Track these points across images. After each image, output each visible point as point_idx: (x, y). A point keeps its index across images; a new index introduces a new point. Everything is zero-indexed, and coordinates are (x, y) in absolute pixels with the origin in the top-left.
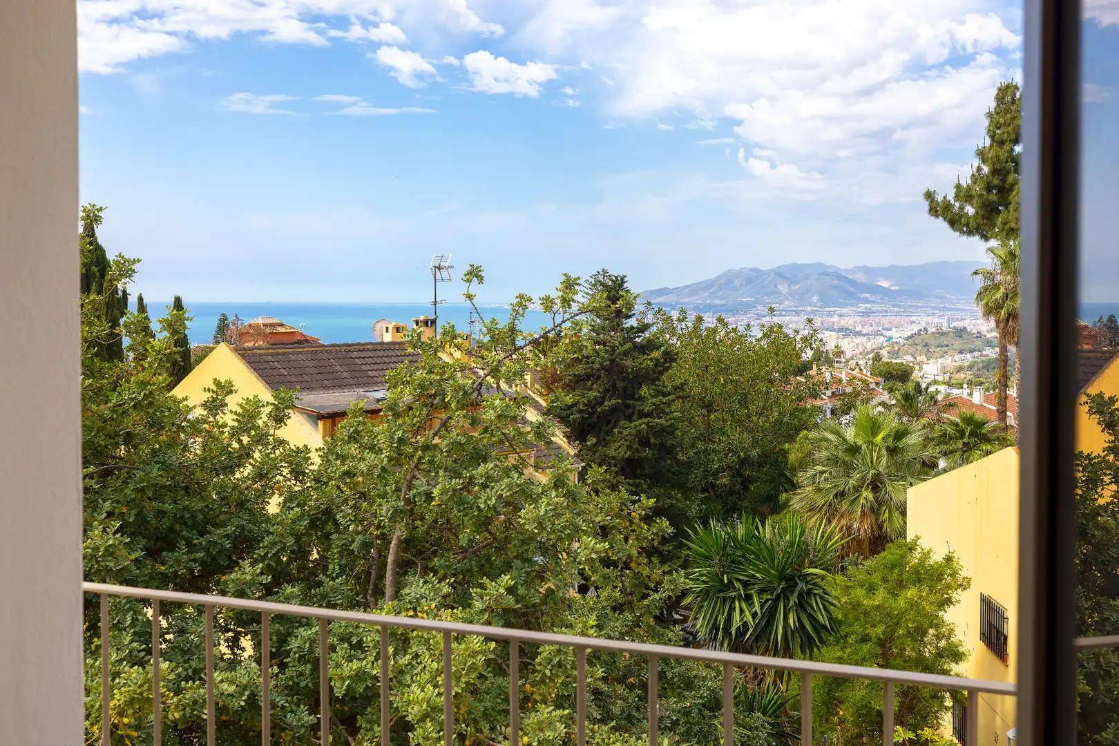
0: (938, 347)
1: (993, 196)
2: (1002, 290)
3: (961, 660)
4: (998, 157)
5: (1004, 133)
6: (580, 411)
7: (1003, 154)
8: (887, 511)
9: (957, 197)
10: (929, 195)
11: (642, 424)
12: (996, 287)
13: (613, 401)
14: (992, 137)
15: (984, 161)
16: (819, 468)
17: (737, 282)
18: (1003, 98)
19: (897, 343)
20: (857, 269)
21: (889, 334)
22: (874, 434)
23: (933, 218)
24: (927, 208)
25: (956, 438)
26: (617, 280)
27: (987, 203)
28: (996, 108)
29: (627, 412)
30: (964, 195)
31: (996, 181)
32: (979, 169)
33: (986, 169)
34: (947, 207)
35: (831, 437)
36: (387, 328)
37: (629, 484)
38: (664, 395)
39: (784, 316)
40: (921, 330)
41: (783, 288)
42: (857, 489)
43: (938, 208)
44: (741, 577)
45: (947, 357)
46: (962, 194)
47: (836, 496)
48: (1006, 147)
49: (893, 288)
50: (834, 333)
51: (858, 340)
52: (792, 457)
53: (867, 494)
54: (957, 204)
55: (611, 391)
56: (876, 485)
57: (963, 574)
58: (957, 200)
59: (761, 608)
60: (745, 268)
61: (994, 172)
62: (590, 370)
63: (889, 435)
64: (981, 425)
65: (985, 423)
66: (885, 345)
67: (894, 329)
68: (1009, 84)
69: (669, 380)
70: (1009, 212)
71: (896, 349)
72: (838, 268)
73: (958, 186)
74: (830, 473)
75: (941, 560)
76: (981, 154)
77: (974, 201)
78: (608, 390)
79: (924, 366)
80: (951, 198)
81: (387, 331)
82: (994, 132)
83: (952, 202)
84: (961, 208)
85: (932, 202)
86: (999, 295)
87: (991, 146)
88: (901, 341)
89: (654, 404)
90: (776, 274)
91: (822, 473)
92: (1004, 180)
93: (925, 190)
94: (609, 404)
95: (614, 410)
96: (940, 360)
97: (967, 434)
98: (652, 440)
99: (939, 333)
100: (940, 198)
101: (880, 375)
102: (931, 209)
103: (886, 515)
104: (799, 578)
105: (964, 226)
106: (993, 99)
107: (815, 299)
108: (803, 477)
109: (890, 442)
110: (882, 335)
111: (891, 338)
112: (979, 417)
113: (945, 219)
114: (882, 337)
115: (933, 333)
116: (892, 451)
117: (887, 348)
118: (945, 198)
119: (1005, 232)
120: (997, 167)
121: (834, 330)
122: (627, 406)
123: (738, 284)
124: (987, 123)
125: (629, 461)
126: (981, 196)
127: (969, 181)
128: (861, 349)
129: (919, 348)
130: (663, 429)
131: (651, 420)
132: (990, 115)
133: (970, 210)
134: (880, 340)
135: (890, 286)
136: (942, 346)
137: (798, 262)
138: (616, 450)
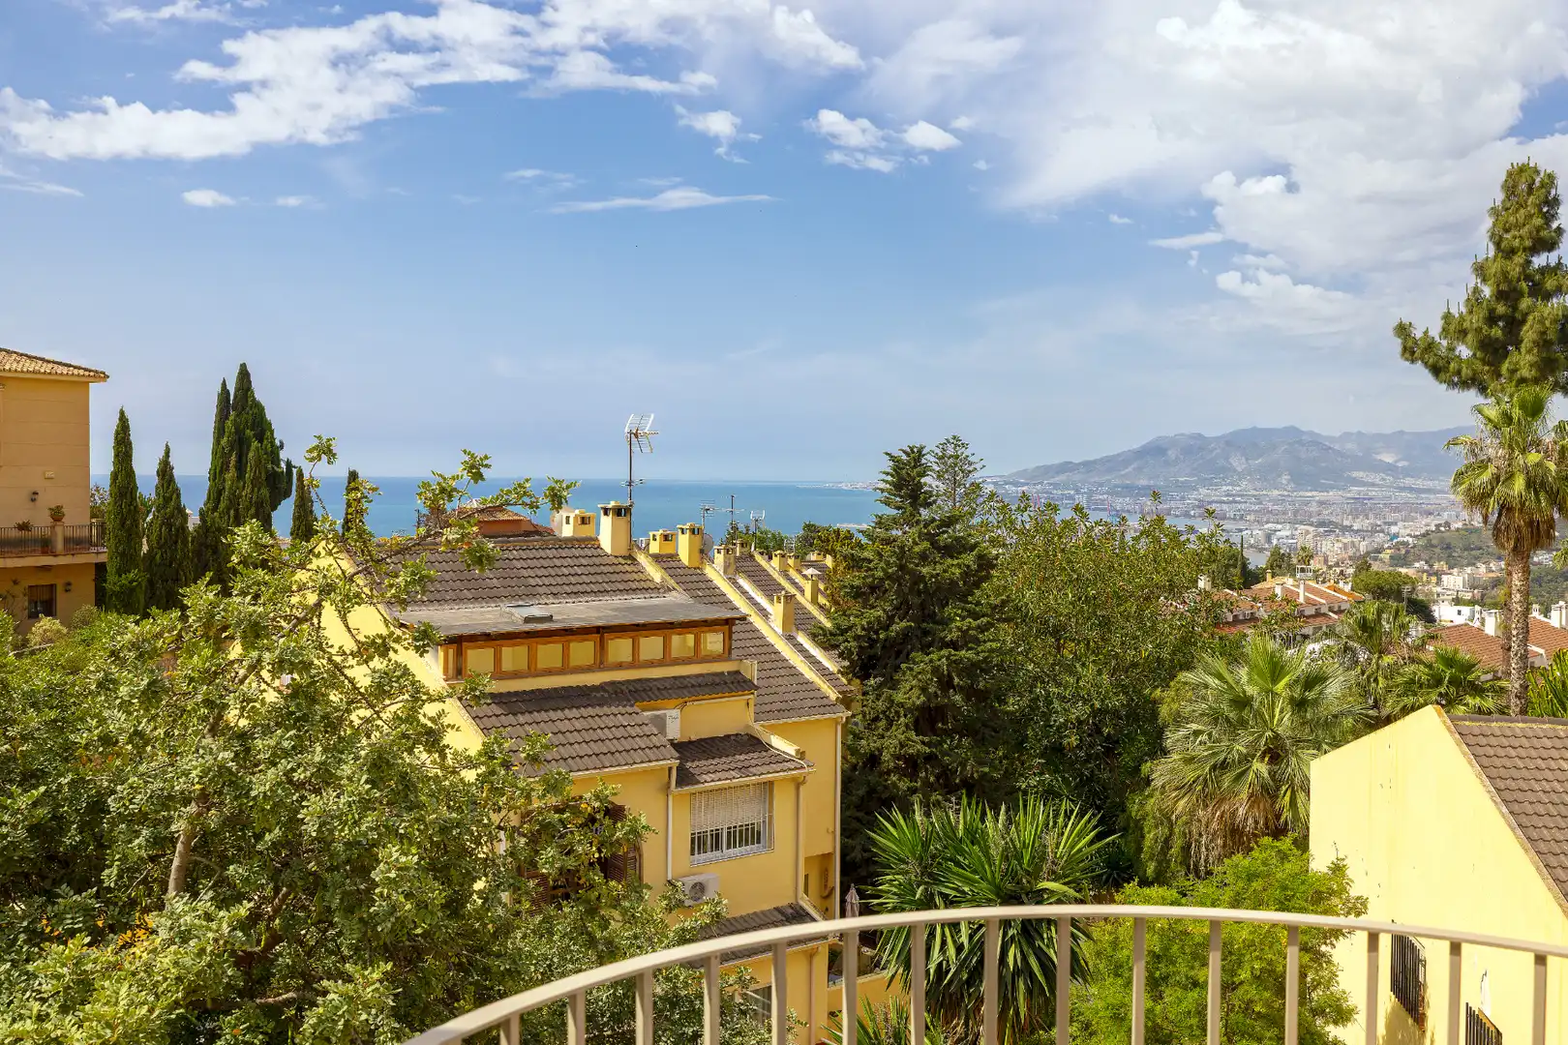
0: (1466, 550)
1: (1497, 332)
2: (1491, 470)
3: (1348, 1020)
4: (1505, 274)
5: (1515, 237)
6: (857, 638)
7: (1514, 267)
8: (1289, 793)
9: (1445, 331)
10: (1403, 330)
11: (940, 657)
12: (1483, 465)
13: (904, 624)
14: (1498, 245)
15: (1484, 280)
16: (1194, 726)
17: (1172, 454)
18: (1514, 186)
19: (1405, 544)
20: (1346, 436)
21: (1394, 529)
22: (1275, 680)
23: (1407, 363)
24: (1399, 349)
25: (1429, 687)
26: (913, 452)
27: (1486, 341)
28: (1504, 201)
29: (924, 638)
30: (1455, 329)
31: (1501, 309)
32: (1476, 290)
33: (1487, 291)
34: (1430, 346)
35: (1213, 681)
36: (568, 518)
37: (923, 743)
38: (976, 616)
39: (1240, 502)
40: (1440, 525)
41: (1238, 463)
42: (1246, 759)
43: (1415, 349)
44: (948, 891)
45: (1478, 565)
46: (1452, 328)
47: (1214, 768)
48: (1519, 259)
49: (1400, 464)
50: (1311, 529)
51: (1347, 539)
52: (1164, 711)
53: (1261, 767)
54: (1445, 343)
55: (902, 609)
56: (1275, 754)
57: (1354, 892)
58: (1445, 338)
59: (971, 937)
60: (1182, 435)
61: (1500, 296)
62: (871, 580)
63: (1296, 681)
64: (1469, 667)
65: (1474, 665)
66: (1386, 546)
67: (1400, 524)
68: (1523, 165)
69: (986, 595)
70: (1520, 353)
71: (1403, 552)
72: (1318, 435)
73: (1447, 317)
74: (1210, 735)
75: (1325, 870)
76: (1480, 270)
77: (1469, 336)
78: (897, 608)
79: (1445, 578)
80: (1435, 333)
81: (568, 522)
82: (1501, 237)
83: (1437, 339)
84: (1451, 349)
85: (1405, 340)
86: (1486, 477)
87: (1496, 257)
88: (1410, 540)
89: (959, 629)
90: (1228, 443)
91: (1197, 733)
92: (1515, 308)
93: (1396, 323)
94: (899, 626)
95: (906, 635)
96: (1469, 570)
97: (1446, 682)
98: (956, 680)
99: (1466, 530)
100: (1418, 334)
101: (1367, 589)
102: (1405, 349)
103: (1287, 798)
104: (1027, 895)
105: (1454, 374)
106: (1499, 188)
107: (1284, 480)
108: (1171, 738)
109: (1297, 694)
110: (1382, 531)
111: (1396, 536)
112: (1465, 655)
113: (1426, 364)
114: (1381, 535)
115: (1458, 530)
116: (1299, 705)
117: (1388, 551)
118: (1426, 333)
119: (1514, 383)
120: (1504, 287)
121: (1311, 525)
122: (926, 633)
123: (1173, 457)
124: (1489, 222)
125: (924, 709)
126: (1479, 330)
127: (1464, 310)
128: (1351, 552)
129: (1437, 550)
130: (974, 665)
131: (953, 652)
132: (1494, 211)
133: (1464, 351)
134: (1380, 538)
135: (1396, 462)
136: (1473, 549)
137: (1259, 426)
138: (905, 693)
